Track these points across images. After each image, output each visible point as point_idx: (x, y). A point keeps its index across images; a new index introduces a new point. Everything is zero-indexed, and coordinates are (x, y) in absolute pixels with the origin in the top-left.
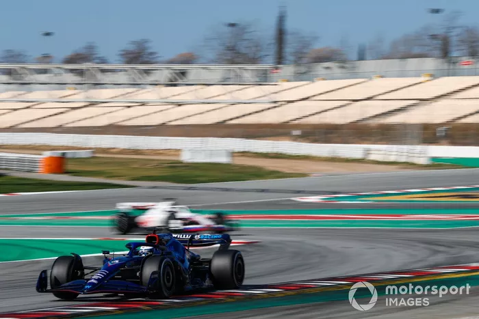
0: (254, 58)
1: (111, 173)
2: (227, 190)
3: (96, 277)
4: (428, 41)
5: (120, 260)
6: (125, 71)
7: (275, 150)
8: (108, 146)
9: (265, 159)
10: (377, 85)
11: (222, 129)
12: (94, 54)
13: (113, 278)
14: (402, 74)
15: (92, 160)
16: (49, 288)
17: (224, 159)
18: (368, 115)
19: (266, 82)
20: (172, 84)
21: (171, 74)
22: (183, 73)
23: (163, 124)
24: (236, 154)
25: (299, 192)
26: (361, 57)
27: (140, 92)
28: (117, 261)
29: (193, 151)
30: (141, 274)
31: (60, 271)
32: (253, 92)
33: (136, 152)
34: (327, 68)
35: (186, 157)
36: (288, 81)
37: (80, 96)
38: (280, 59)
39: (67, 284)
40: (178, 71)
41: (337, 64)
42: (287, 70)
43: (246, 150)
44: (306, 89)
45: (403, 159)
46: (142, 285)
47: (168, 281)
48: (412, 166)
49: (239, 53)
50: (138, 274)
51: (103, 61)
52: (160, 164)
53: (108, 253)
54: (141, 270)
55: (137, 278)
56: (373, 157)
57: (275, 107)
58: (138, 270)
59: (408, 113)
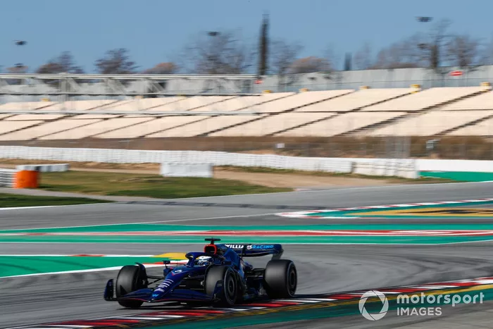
0: (236, 69)
1: (86, 188)
2: (209, 205)
3: (163, 286)
4: (417, 51)
5: (183, 269)
6: (103, 81)
7: (258, 164)
8: (84, 160)
9: (247, 173)
10: (364, 97)
11: (203, 142)
12: (70, 64)
13: (178, 287)
14: (389, 85)
15: (67, 175)
16: (115, 296)
17: (205, 174)
18: (355, 128)
19: (248, 92)
20: (151, 95)
21: (150, 84)
22: (162, 84)
23: (142, 137)
24: (217, 168)
25: (283, 208)
26: (348, 68)
27: (118, 103)
28: (180, 271)
29: (173, 165)
30: (205, 283)
31: (125, 280)
32: (235, 103)
33: (114, 166)
34: (313, 79)
35: (165, 171)
36: (271, 92)
37: (55, 108)
38: (263, 70)
39: (133, 293)
40: (157, 82)
41: (324, 75)
42: (271, 80)
43: (228, 163)
44: (290, 100)
45: (391, 173)
46: (206, 293)
47: (231, 289)
48: (402, 180)
49: (220, 63)
50: (202, 283)
51: (79, 71)
52: (139, 178)
53: (169, 263)
54: (205, 279)
55: (201, 287)
56: (359, 171)
57: (258, 119)
58: (202, 279)
59: (397, 125)
